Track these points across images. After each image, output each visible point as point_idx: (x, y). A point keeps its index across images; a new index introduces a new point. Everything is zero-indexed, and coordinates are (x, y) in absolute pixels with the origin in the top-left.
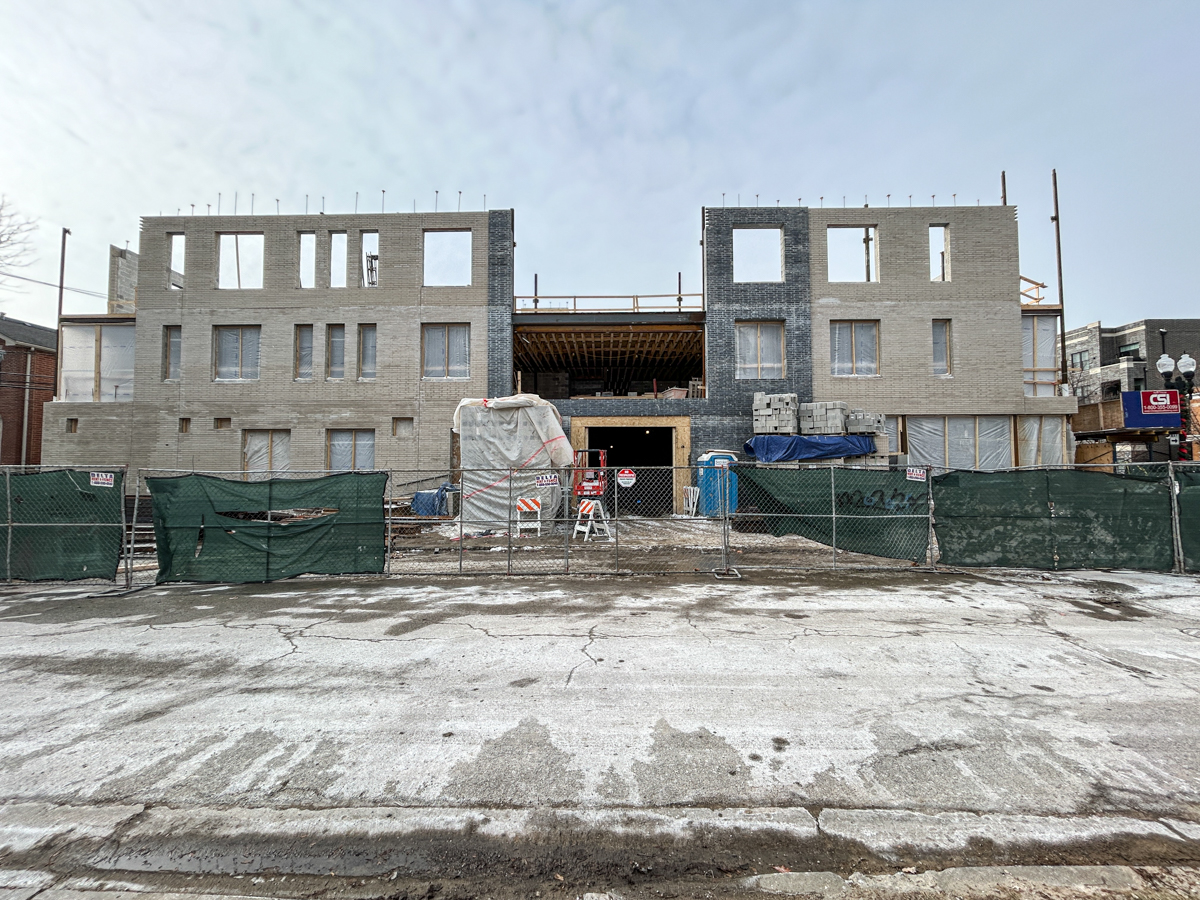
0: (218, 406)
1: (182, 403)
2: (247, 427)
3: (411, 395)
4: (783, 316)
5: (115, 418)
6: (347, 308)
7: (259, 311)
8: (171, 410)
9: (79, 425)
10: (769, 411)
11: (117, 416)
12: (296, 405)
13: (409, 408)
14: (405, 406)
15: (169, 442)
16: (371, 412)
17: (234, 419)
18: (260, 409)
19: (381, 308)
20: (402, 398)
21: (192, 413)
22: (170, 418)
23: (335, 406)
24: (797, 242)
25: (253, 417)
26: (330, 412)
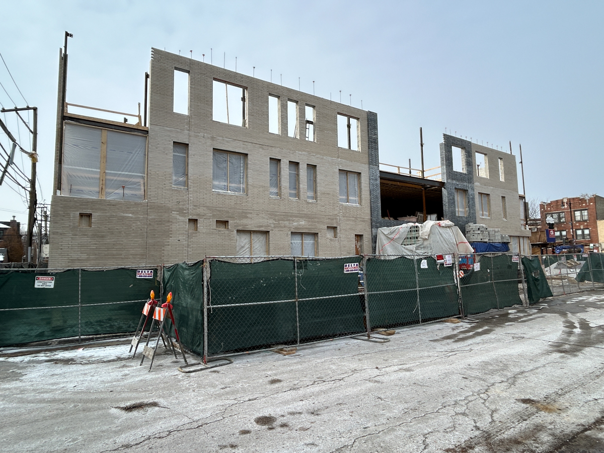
0: (219, 211)
1: (191, 207)
2: (240, 228)
3: (336, 212)
4: (467, 188)
5: (130, 215)
6: (300, 153)
7: (246, 143)
8: (181, 212)
9: (93, 220)
10: (479, 232)
11: (133, 213)
12: (272, 214)
13: (335, 221)
14: (333, 219)
15: (180, 238)
16: (315, 222)
17: (230, 222)
18: (249, 216)
19: (318, 156)
20: (331, 214)
21: (198, 215)
22: (181, 218)
23: (296, 217)
24: (469, 157)
25: (245, 221)
26: (293, 221)
